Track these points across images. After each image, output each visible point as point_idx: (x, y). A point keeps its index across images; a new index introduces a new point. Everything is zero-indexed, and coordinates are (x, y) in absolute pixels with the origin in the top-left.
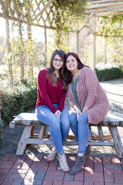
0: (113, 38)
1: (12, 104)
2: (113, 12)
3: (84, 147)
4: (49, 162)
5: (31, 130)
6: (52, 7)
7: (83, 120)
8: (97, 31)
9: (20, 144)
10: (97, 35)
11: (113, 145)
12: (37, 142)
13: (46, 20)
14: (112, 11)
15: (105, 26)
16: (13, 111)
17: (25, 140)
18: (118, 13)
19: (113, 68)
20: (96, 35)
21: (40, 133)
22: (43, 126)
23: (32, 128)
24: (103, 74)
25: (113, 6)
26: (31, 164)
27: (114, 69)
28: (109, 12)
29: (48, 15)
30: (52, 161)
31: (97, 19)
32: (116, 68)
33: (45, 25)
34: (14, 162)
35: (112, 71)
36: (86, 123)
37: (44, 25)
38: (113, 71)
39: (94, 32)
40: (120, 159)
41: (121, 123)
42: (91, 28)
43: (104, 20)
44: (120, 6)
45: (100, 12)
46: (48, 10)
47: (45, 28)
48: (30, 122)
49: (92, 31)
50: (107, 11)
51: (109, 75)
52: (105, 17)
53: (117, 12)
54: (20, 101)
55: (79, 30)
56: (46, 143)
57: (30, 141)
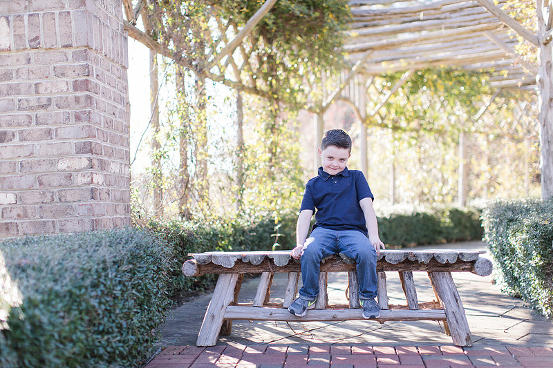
0: (414, 134)
2: (412, 62)
5: (234, 285)
8: (372, 113)
9: (209, 319)
10: (371, 123)
11: (444, 316)
13: (242, 68)
14: (410, 60)
15: (392, 100)
17: (219, 309)
18: (426, 66)
19: (418, 214)
20: (368, 122)
21: (259, 290)
22: (267, 273)
23: (236, 279)
24: (391, 227)
26: (241, 358)
27: (421, 217)
28: (402, 60)
29: (247, 57)
31: (369, 81)
32: (425, 215)
33: (240, 82)
34: (196, 356)
35: (414, 220)
37: (236, 80)
38: (418, 221)
39: (363, 115)
40: (462, 347)
41: (460, 257)
42: (354, 103)
43: (389, 84)
45: (378, 62)
47: (238, 90)
48: (234, 258)
49: (358, 111)
50: (398, 59)
51: (408, 234)
52: (391, 78)
53: (422, 63)
55: (324, 104)
56: (274, 315)
57: (233, 312)
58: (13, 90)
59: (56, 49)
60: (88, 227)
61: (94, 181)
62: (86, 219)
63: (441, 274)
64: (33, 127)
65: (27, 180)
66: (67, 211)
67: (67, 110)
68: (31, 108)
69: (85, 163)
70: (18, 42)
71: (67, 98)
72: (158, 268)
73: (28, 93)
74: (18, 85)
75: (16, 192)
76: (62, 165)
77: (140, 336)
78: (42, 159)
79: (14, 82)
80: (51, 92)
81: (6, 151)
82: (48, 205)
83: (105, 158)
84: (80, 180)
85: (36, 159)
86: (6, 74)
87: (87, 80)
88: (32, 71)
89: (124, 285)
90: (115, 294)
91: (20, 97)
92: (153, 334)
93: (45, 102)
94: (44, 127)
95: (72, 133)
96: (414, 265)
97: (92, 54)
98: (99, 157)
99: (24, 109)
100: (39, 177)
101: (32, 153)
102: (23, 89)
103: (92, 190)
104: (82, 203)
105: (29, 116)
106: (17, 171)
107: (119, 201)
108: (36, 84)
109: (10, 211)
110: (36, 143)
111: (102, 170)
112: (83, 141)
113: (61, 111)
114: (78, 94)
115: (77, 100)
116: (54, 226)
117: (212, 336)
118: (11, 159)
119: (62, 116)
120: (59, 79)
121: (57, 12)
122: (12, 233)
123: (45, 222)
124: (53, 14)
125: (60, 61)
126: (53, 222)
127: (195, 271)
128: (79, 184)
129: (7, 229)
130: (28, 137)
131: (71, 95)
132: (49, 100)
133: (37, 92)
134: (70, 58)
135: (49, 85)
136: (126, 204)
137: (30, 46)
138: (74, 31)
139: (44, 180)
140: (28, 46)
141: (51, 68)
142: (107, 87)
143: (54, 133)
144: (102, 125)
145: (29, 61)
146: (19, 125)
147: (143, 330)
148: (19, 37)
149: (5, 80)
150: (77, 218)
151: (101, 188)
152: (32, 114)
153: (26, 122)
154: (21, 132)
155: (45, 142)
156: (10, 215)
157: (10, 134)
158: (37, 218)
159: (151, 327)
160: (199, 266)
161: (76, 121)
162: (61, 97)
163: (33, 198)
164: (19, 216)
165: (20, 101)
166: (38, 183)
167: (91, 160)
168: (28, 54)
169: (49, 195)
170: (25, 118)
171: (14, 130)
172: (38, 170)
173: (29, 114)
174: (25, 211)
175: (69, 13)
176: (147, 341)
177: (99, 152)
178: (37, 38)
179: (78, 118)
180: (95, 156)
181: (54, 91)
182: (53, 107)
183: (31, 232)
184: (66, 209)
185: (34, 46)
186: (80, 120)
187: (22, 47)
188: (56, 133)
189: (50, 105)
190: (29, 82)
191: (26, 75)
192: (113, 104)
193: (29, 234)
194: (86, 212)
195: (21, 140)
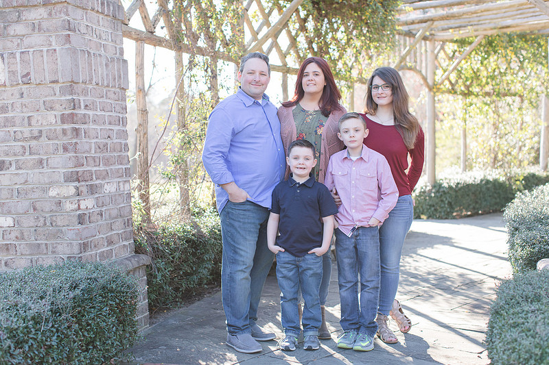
1: (177, 254)
6: (305, 20)
8: (440, 81)
13: (288, 52)
14: (476, 27)
16: (181, 273)
18: (495, 32)
20: (435, 90)
25: (475, 13)
27: (491, 184)
28: (469, 28)
31: (438, 47)
37: (280, 64)
38: (487, 188)
39: (430, 82)
42: (420, 72)
44: (495, 12)
46: (294, 26)
47: (283, 73)
49: (425, 79)
52: (462, 43)
54: (201, 249)
58: (9, 122)
59: (45, 84)
60: (76, 250)
61: (83, 207)
62: (75, 243)
65: (23, 205)
66: (57, 234)
67: (56, 142)
68: (25, 139)
69: (72, 191)
70: (12, 78)
71: (55, 130)
73: (23, 125)
74: (13, 118)
75: (14, 216)
76: (53, 193)
78: (35, 186)
79: (10, 115)
80: (42, 124)
81: (4, 179)
82: (42, 229)
83: (97, 182)
84: (69, 206)
85: (30, 186)
86: (2, 107)
87: (72, 114)
88: (25, 105)
91: (15, 129)
93: (37, 134)
94: (36, 157)
95: (61, 163)
97: (79, 87)
98: (89, 183)
99: (19, 140)
100: (33, 203)
101: (26, 181)
102: (17, 122)
103: (79, 216)
104: (71, 228)
105: (23, 147)
106: (14, 197)
107: (114, 218)
108: (29, 117)
109: (10, 233)
110: (29, 172)
111: (92, 194)
112: (71, 170)
113: (51, 142)
114: (66, 126)
115: (64, 132)
116: (47, 248)
118: (9, 185)
119: (51, 147)
120: (48, 113)
121: (45, 49)
122: (11, 253)
123: (39, 245)
124: (42, 51)
125: (49, 95)
126: (46, 244)
128: (68, 210)
129: (7, 249)
130: (24, 166)
131: (59, 128)
132: (40, 132)
133: (30, 125)
134: (58, 93)
135: (40, 118)
136: (126, 219)
137: (22, 82)
138: (60, 68)
139: (38, 205)
140: (20, 82)
141: (42, 102)
142: (100, 113)
143: (45, 162)
145: (22, 95)
146: (15, 155)
148: (12, 73)
149: (2, 113)
150: (66, 241)
151: (91, 211)
152: (26, 144)
153: (21, 153)
154: (17, 161)
155: (37, 171)
156: (9, 236)
157: (8, 162)
158: (33, 240)
161: (64, 152)
162: (50, 129)
163: (28, 222)
164: (17, 238)
165: (15, 132)
166: (32, 208)
167: (77, 188)
168: (21, 89)
169: (42, 220)
170: (20, 148)
171: (10, 159)
172: (33, 196)
173: (24, 144)
174: (22, 234)
175: (55, 50)
177: (88, 178)
178: (28, 74)
179: (65, 149)
180: (83, 183)
181: (44, 123)
182: (43, 138)
183: (28, 253)
184: (57, 233)
185: (26, 82)
186: (67, 151)
187: (15, 83)
188: (47, 163)
189: (41, 136)
190: (23, 115)
191: (20, 108)
192: (108, 128)
193: (25, 255)
194: (74, 236)
195: (17, 169)
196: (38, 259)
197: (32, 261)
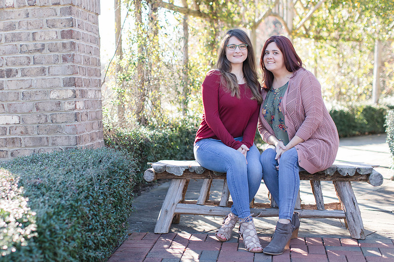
3: (290, 208)
4: (222, 242)
5: (183, 187)
7: (289, 160)
9: (164, 213)
12: (194, 209)
17: (171, 206)
21: (201, 192)
22: (208, 179)
23: (184, 183)
26: (188, 244)
30: (226, 241)
34: (154, 241)
36: (295, 165)
40: (357, 240)
41: (358, 171)
48: (183, 169)
56: (213, 211)
57: (182, 209)
58: (16, 37)
59: (48, 6)
60: (73, 142)
61: (78, 107)
62: (72, 136)
63: (342, 183)
64: (32, 66)
65: (28, 106)
66: (57, 130)
67: (57, 53)
68: (30, 52)
69: (70, 93)
70: (20, 1)
71: (56, 44)
72: (127, 177)
73: (28, 40)
74: (20, 34)
75: (20, 115)
76: (53, 95)
77: (115, 229)
78: (38, 90)
79: (17, 31)
80: (44, 39)
81: (10, 84)
82: (43, 125)
83: (85, 88)
84: (67, 106)
85: (34, 90)
86: (10, 25)
87: (71, 31)
88: (30, 23)
89: (105, 195)
90: (99, 202)
91: (21, 43)
92: (124, 226)
93: (40, 47)
94: (40, 66)
95: (60, 71)
96: (322, 176)
97: (75, 9)
98: (81, 88)
99: (24, 53)
100: (36, 104)
101: (31, 86)
102: (23, 37)
103: (76, 115)
104: (68, 124)
105: (28, 58)
106: (20, 99)
107: (94, 119)
108: (33, 33)
109: (15, 129)
110: (34, 78)
111: (82, 97)
112: (69, 77)
113: (52, 54)
114: (65, 41)
115: (64, 45)
116: (48, 141)
117: (165, 226)
118: (16, 90)
119: (53, 58)
120: (50, 30)
122: (17, 145)
123: (41, 138)
125: (51, 15)
126: (47, 138)
127: (153, 178)
128: (66, 109)
129: (13, 142)
130: (28, 74)
131: (60, 42)
132: (43, 45)
133: (34, 39)
134: (59, 13)
135: (43, 34)
136: (99, 121)
137: (28, 4)
139: (40, 106)
140: (27, 4)
141: (45, 21)
142: (86, 32)
143: (47, 70)
144: (82, 63)
145: (27, 15)
146: (21, 65)
147: (116, 224)
149: (10, 30)
150: (64, 135)
151: (82, 111)
152: (31, 56)
153: (26, 63)
154: (23, 70)
155: (40, 77)
156: (15, 132)
157: (15, 71)
158: (35, 135)
159: (122, 221)
160: (156, 174)
161: (63, 62)
162: (52, 43)
163: (32, 120)
164: (22, 132)
165: (21, 46)
166: (35, 108)
167: (74, 92)
168: (27, 10)
169: (44, 118)
170: (25, 59)
171: (17, 68)
172: (36, 99)
173: (28, 56)
174: (26, 129)
176: (119, 232)
177: (80, 84)
179: (65, 60)
180: (77, 88)
181: (46, 39)
182: (46, 51)
183: (31, 145)
184: (57, 128)
185: (32, 4)
186: (66, 61)
187: (22, 5)
188: (49, 71)
189: (43, 49)
190: (28, 31)
191: (26, 26)
192: (90, 45)
193: (29, 147)
194: (71, 131)
195: (22, 76)
196: (40, 150)
197: (34, 151)
